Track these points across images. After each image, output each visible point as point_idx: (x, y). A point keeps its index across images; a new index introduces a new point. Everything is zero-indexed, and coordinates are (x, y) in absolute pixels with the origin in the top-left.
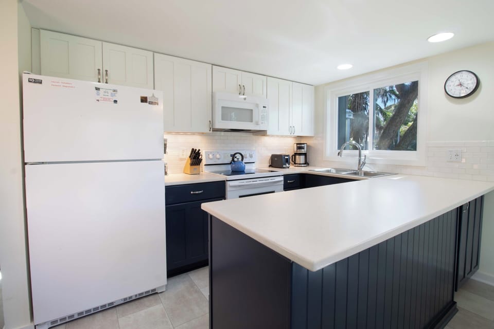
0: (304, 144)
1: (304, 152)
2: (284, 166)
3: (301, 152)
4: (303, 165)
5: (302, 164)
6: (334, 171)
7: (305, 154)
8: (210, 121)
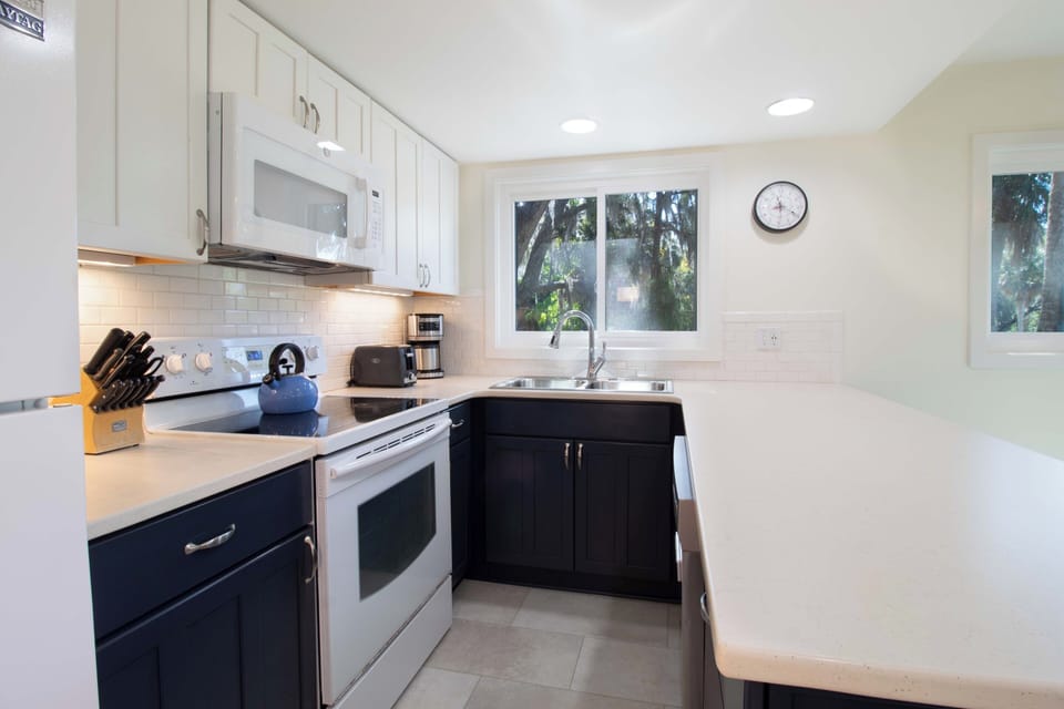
0: (437, 316)
1: (432, 339)
2: (407, 381)
3: (427, 339)
4: (431, 375)
5: (432, 371)
6: (530, 383)
7: (436, 343)
8: (200, 213)
